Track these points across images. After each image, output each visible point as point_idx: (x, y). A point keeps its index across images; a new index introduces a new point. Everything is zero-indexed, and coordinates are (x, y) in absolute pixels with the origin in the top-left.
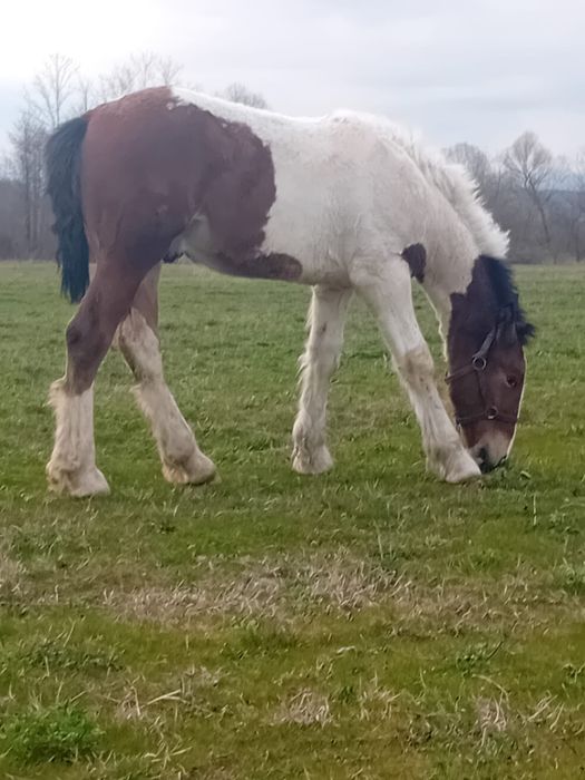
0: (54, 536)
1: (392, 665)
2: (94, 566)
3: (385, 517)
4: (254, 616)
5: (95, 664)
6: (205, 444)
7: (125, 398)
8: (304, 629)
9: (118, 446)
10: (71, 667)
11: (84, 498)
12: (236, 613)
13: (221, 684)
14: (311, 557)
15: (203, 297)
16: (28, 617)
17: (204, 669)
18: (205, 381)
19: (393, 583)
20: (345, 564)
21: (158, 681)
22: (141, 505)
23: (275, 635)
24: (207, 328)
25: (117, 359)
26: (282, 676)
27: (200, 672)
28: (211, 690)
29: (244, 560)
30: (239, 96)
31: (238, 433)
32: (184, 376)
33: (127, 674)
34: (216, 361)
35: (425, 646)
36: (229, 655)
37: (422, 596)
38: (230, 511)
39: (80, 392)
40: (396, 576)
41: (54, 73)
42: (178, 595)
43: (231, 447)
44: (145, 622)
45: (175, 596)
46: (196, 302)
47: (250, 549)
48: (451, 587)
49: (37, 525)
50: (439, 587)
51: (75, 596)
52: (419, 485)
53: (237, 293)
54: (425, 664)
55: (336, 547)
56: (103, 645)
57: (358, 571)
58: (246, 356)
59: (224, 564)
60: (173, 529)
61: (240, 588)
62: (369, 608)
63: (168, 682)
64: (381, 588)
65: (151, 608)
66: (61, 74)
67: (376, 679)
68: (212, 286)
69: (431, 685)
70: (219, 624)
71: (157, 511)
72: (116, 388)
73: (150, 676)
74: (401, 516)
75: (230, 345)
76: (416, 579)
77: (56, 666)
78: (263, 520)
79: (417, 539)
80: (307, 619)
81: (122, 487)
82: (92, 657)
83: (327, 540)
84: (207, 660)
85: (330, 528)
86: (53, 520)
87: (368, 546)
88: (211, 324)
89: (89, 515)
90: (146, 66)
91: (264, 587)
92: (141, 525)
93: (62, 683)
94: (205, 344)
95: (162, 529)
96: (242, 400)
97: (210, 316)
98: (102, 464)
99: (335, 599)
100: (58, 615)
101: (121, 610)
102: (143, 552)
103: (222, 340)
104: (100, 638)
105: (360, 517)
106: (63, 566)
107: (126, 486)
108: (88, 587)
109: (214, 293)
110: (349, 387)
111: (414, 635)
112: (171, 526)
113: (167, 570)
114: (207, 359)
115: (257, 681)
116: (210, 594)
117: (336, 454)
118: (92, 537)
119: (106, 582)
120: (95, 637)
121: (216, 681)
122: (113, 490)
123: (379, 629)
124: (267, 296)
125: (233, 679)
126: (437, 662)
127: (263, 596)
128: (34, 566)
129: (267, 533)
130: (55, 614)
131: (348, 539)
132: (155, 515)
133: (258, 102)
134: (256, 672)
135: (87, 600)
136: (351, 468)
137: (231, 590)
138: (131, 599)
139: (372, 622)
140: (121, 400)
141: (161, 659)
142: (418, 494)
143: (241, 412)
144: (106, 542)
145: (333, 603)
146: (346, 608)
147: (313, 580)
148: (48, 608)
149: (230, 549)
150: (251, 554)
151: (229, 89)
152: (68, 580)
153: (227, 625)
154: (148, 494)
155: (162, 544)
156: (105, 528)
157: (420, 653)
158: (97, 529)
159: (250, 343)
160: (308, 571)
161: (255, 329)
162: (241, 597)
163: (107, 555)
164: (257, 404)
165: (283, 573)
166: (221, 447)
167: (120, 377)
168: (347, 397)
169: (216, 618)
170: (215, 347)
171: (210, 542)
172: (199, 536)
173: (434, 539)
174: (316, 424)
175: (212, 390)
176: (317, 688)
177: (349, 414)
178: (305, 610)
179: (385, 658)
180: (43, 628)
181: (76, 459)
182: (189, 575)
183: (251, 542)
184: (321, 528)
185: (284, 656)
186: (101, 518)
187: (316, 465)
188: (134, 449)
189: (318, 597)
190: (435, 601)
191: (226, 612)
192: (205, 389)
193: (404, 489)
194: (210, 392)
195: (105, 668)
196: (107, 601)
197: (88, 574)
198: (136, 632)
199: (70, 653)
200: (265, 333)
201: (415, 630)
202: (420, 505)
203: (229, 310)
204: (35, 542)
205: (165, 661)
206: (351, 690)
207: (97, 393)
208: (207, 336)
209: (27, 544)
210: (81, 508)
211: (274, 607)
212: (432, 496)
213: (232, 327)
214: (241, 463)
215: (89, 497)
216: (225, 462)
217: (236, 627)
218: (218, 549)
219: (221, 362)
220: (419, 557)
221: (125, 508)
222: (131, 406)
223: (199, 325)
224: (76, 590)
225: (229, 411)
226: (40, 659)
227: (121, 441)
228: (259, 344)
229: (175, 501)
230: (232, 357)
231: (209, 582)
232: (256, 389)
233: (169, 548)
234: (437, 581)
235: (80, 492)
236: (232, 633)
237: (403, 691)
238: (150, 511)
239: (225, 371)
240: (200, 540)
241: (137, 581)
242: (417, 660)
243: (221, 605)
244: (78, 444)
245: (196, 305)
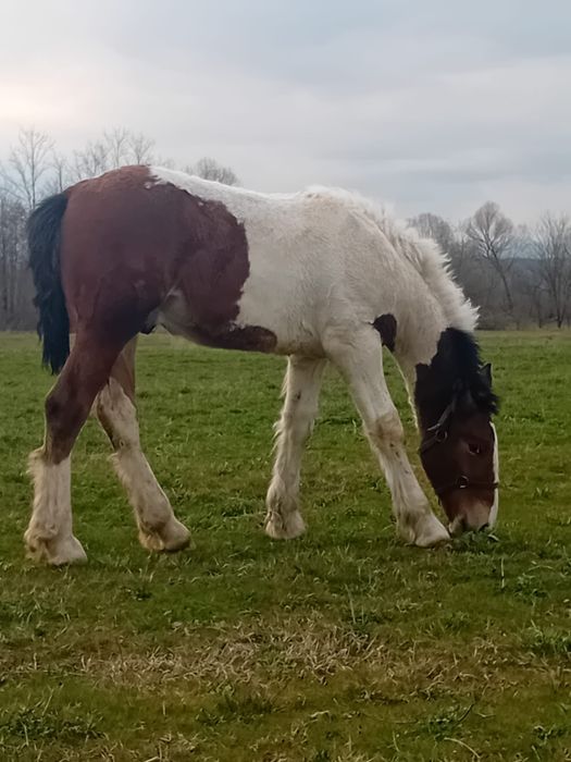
0: (33, 604)
1: (365, 728)
2: (72, 634)
3: (357, 582)
4: (229, 682)
5: (74, 731)
6: (180, 511)
7: (101, 466)
8: (279, 694)
9: (94, 514)
10: (50, 735)
11: (62, 566)
12: (212, 679)
13: (197, 750)
14: (285, 622)
15: (176, 366)
16: (7, 685)
17: (181, 735)
18: (179, 448)
19: (365, 647)
20: (319, 628)
21: (135, 748)
22: (117, 572)
23: (250, 700)
24: (180, 395)
25: (93, 428)
26: (259, 741)
27: (177, 738)
28: (188, 756)
29: (218, 626)
30: (209, 173)
31: (212, 500)
32: (158, 443)
33: (106, 741)
34: (191, 428)
35: (398, 708)
36: (206, 722)
37: (394, 659)
38: (205, 577)
39: (57, 462)
40: (368, 640)
41: (30, 151)
42: (154, 662)
43: (204, 513)
44: (122, 688)
45: (151, 663)
46: (170, 370)
47: (224, 615)
48: (422, 650)
49: (15, 593)
50: (410, 650)
51: (54, 663)
52: (390, 549)
53: (210, 361)
54: (399, 727)
55: (309, 611)
56: (82, 713)
57: (331, 636)
58: (219, 423)
59: (199, 630)
60: (149, 596)
61: (216, 653)
62: (342, 672)
63: (145, 748)
64: (353, 652)
65: (128, 675)
66: (36, 150)
67: (349, 743)
68: (186, 354)
69: (404, 748)
70: (195, 690)
71: (133, 578)
72: (92, 457)
73: (127, 743)
74: (373, 580)
75: (204, 413)
76: (388, 642)
77: (35, 734)
78: (238, 586)
79: (388, 603)
80: (281, 683)
81: (99, 554)
82: (71, 725)
83: (300, 605)
84: (184, 726)
85: (304, 592)
86: (31, 588)
87: (341, 611)
88: (184, 392)
89: (66, 582)
90: (119, 143)
91: (239, 652)
92: (118, 591)
93: (41, 751)
94: (178, 411)
95: (138, 596)
96: (215, 467)
97: (183, 384)
98: (79, 532)
99: (309, 664)
100: (38, 682)
101: (98, 678)
102: (120, 619)
103: (196, 408)
104: (78, 705)
105: (332, 581)
106: (40, 633)
107: (102, 553)
108: (66, 654)
109: (186, 361)
110: (320, 453)
111: (386, 699)
112: (147, 592)
113: (144, 636)
114: (181, 426)
115: (233, 747)
116: (186, 660)
117: (308, 520)
118: (70, 605)
119: (84, 649)
120: (73, 705)
121: (193, 747)
122: (90, 557)
123: (352, 693)
124: (239, 364)
125: (209, 745)
126: (409, 725)
127: (238, 661)
128: (12, 634)
129: (241, 599)
130: (34, 681)
131: (320, 604)
132: (131, 582)
133: (227, 178)
134: (232, 737)
135: (65, 667)
136: (323, 533)
137: (207, 655)
138: (109, 666)
139: (345, 687)
140: (97, 467)
141: (138, 725)
142: (388, 558)
143: (215, 479)
144: (84, 610)
145: (307, 667)
146: (320, 672)
147: (287, 644)
148: (26, 676)
149: (205, 615)
150: (225, 619)
151: (200, 164)
152: (46, 648)
153: (203, 692)
154: (124, 561)
155: (138, 611)
156: (83, 595)
157: (392, 716)
158: (74, 597)
159: (222, 409)
160: (283, 636)
161: (228, 396)
162: (216, 663)
163: (84, 622)
164: (230, 470)
165: (257, 638)
166: (196, 513)
167: (96, 445)
168: (318, 463)
169: (192, 684)
170: (188, 414)
171: (185, 608)
172: (175, 602)
173: (405, 603)
174: (290, 490)
175: (186, 457)
176: (291, 753)
177: (320, 479)
178: (279, 675)
179: (358, 722)
180: (21, 696)
181: (53, 528)
182: (165, 641)
183: (226, 607)
184: (294, 593)
185: (260, 721)
186: (78, 586)
187: (288, 530)
188: (110, 516)
189: (292, 661)
190: (407, 665)
191: (202, 677)
192: (180, 456)
193: (376, 553)
194: (184, 460)
195: (83, 736)
196: (85, 669)
197: (66, 642)
198: (113, 700)
199: (48, 720)
200: (237, 400)
201: (388, 694)
202: (391, 569)
203: (202, 378)
204: (13, 610)
205: (142, 727)
206: (326, 754)
207: (73, 462)
208: (180, 404)
209: (5, 612)
210: (59, 576)
211: (248, 672)
212: (402, 560)
213: (205, 394)
214: (215, 528)
215: (66, 564)
216: (200, 528)
217: (212, 693)
218: (193, 615)
219: (194, 430)
220: (390, 620)
221: (102, 575)
222: (107, 473)
223: (172, 393)
224: (55, 657)
225: (204, 478)
226: (20, 727)
227: (98, 509)
228: (231, 411)
229: (151, 568)
230: (205, 424)
231: (184, 649)
232: (229, 455)
233: (146, 614)
234: (409, 644)
235: (58, 560)
236: (208, 700)
237: (377, 755)
238: (126, 578)
239: (200, 437)
240: (176, 606)
241: (114, 648)
242: (390, 724)
243: (197, 671)
244: (56, 512)
245: (169, 374)
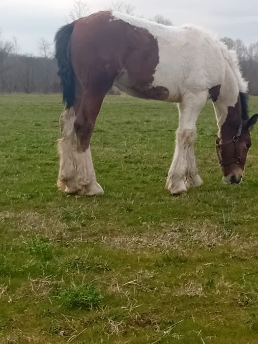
0: (80, 212)
1: (230, 271)
2: (97, 226)
3: (226, 207)
4: (168, 249)
5: (99, 267)
6: (145, 174)
7: (110, 153)
8: (191, 254)
9: (107, 174)
10: (88, 269)
11: (93, 196)
12: (160, 247)
13: (154, 278)
14: (193, 223)
15: (143, 110)
16: (69, 247)
17: (146, 271)
18: (145, 146)
19: (230, 235)
20: (208, 227)
21: (127, 276)
22: (117, 200)
23: (177, 257)
24: (145, 123)
25: (106, 136)
26: (181, 275)
27: (145, 272)
28: (149, 280)
29: (163, 224)
30: (160, 21)
31: (160, 169)
32: (135, 144)
33: (113, 273)
34: (150, 137)
35: (245, 263)
36: (157, 265)
37: (243, 241)
38: (157, 203)
39: (84, 151)
40: (231, 232)
41: (78, 11)
42: (134, 239)
43: (156, 175)
44: (120, 250)
45: (133, 239)
46: (140, 112)
47: (165, 220)
48: (256, 238)
49: (72, 207)
50: (250, 237)
51: (90, 238)
52: (241, 192)
53: (158, 108)
54: (245, 271)
55: (204, 219)
56: (102, 260)
57: (214, 230)
58: (163, 136)
59: (154, 226)
60: (132, 210)
61: (162, 236)
62: (219, 246)
63: (131, 276)
64: (224, 237)
65: (123, 244)
66: (81, 11)
67: (223, 277)
68: (148, 104)
69: (247, 280)
70: (152, 252)
71: (125, 203)
72: (106, 149)
73: (123, 273)
74: (233, 206)
75: (156, 131)
76: (240, 234)
77: (82, 268)
78: (172, 207)
79: (240, 216)
80: (191, 250)
81: (109, 192)
82: (98, 265)
83: (200, 216)
84: (148, 267)
85: (201, 211)
86: (79, 205)
87: (219, 219)
88: (147, 121)
89: (95, 203)
90: (119, 7)
91: (172, 236)
92: (118, 208)
93: (85, 276)
94: (144, 130)
95: (127, 210)
96: (161, 155)
97: (147, 118)
98: (100, 182)
99: (204, 242)
100: (83, 246)
101: (109, 245)
102: (119, 220)
103: (152, 128)
104: (101, 256)
105: (215, 206)
106: (84, 225)
107: (111, 191)
108: (95, 235)
109: (148, 108)
110: (209, 149)
111: (240, 258)
112: (131, 209)
113: (129, 228)
114: (146, 137)
115: (170, 277)
116: (148, 239)
117: (204, 179)
118: (96, 213)
119: (102, 232)
120: (98, 256)
121: (152, 276)
122: (105, 192)
123: (224, 255)
124: (172, 109)
125: (159, 276)
126: (250, 270)
127: (172, 240)
128: (71, 225)
129: (173, 213)
130: (81, 246)
131: (209, 216)
132: (123, 204)
133: (168, 23)
134: (170, 273)
135: (95, 240)
136: (210, 185)
137: (158, 237)
138: (114, 240)
139: (221, 253)
140: (108, 153)
141: (127, 266)
142: (240, 197)
143: (161, 160)
144: (103, 216)
145: (203, 244)
146: (209, 246)
147: (194, 234)
148: (78, 243)
149: (157, 220)
150: (166, 222)
151: (156, 17)
152: (86, 232)
153: (156, 253)
154: (121, 195)
155: (127, 217)
156: (102, 209)
157: (242, 266)
158: (98, 210)
159: (164, 130)
160: (192, 230)
161: (167, 123)
162: (162, 240)
163: (103, 221)
164: (168, 156)
165: (180, 230)
166: (152, 174)
167: (107, 144)
168: (208, 154)
169: (151, 249)
170: (149, 131)
171: (148, 216)
172: (143, 214)
173: (248, 216)
175: (148, 150)
176: (196, 280)
177: (209, 161)
178: (190, 247)
179: (227, 268)
180: (76, 252)
181: (87, 180)
182: (139, 230)
183: (166, 216)
184: (197, 211)
185: (182, 267)
186: (100, 205)
187: (196, 183)
188: (114, 175)
189: (196, 241)
190: (249, 244)
191: (156, 246)
192: (145, 149)
193: (234, 194)
194: (147, 151)
195: (103, 270)
196: (103, 241)
197: (95, 229)
198: (116, 254)
199: (88, 263)
200: (171, 125)
201: (240, 256)
202: (242, 201)
203: (154, 115)
204: (72, 215)
205: (129, 267)
206: (212, 281)
208: (145, 127)
209: (68, 215)
210: (91, 200)
211: (177, 245)
212: (247, 197)
213: (156, 123)
214: (161, 182)
215: (95, 195)
216: (154, 182)
217: (160, 253)
218: (152, 219)
219: (151, 138)
220: (241, 224)
221: (110, 201)
222: (112, 156)
223: (141, 122)
224: (90, 236)
225: (156, 159)
226: (75, 265)
227: (108, 172)
228: (168, 131)
229: (133, 198)
230: (156, 136)
231: (148, 234)
232: (167, 150)
233: (130, 218)
234: (250, 235)
235: (91, 193)
236: (158, 256)
237: (235, 283)
238: (121, 202)
239: (154, 141)
240: (143, 215)
241: (116, 233)
242: (241, 269)
243: (153, 244)
245: (140, 113)
